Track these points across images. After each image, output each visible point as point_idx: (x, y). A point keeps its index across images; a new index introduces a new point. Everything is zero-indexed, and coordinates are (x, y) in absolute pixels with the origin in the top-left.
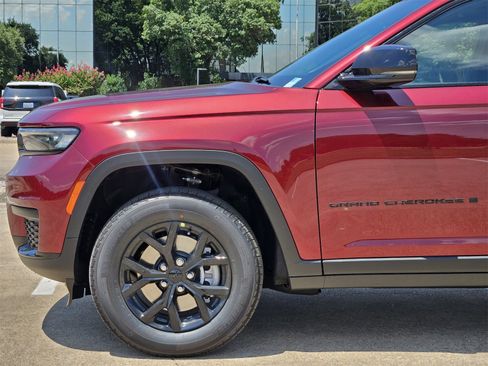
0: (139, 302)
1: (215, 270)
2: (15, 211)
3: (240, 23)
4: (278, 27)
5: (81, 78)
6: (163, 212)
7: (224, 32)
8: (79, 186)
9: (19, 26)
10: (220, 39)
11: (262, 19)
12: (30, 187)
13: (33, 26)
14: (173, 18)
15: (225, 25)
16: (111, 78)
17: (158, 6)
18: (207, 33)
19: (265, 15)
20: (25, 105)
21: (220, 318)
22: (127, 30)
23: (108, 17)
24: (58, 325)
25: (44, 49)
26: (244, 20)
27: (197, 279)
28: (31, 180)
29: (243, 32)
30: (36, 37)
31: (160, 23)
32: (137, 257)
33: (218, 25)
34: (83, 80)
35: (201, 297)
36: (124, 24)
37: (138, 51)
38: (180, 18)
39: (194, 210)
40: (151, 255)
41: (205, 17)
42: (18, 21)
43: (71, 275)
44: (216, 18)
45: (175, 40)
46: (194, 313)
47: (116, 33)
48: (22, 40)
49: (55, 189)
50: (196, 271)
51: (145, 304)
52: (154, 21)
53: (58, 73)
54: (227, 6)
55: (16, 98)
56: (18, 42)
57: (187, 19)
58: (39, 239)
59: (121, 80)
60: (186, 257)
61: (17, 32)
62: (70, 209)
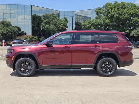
0: (21, 70)
1: (30, 66)
2: (6, 60)
3: (60, 27)
4: (67, 28)
5: (29, 37)
6: (24, 60)
7: (57, 28)
8: (14, 56)
9: (17, 27)
10: (56, 30)
11: (64, 26)
12: (8, 57)
13: (20, 27)
14: (47, 26)
15: (57, 27)
16: (35, 37)
17: (44, 23)
18: (54, 29)
19: (65, 25)
20: (17, 43)
21: (30, 72)
22: (38, 28)
23: (34, 25)
24: (12, 74)
25: (22, 31)
26: (60, 26)
27: (28, 68)
28: (8, 56)
29: (60, 29)
30: (21, 29)
31: (45, 27)
32: (21, 65)
33: (56, 27)
34: (29, 38)
35: (29, 70)
36: (38, 27)
37: (40, 32)
38: (48, 26)
39: (27, 59)
40: (23, 65)
41: (53, 26)
42: (17, 26)
43: (13, 67)
44: (55, 26)
45: (47, 30)
46: (28, 72)
47: (36, 29)
48: (18, 30)
49: (11, 57)
50: (28, 67)
51: (22, 71)
52: (43, 26)
53: (24, 36)
54: (57, 24)
55: (15, 42)
56: (17, 30)
57: (50, 26)
58: (9, 63)
59: (37, 38)
60: (27, 65)
61: (17, 28)
62: (12, 59)
